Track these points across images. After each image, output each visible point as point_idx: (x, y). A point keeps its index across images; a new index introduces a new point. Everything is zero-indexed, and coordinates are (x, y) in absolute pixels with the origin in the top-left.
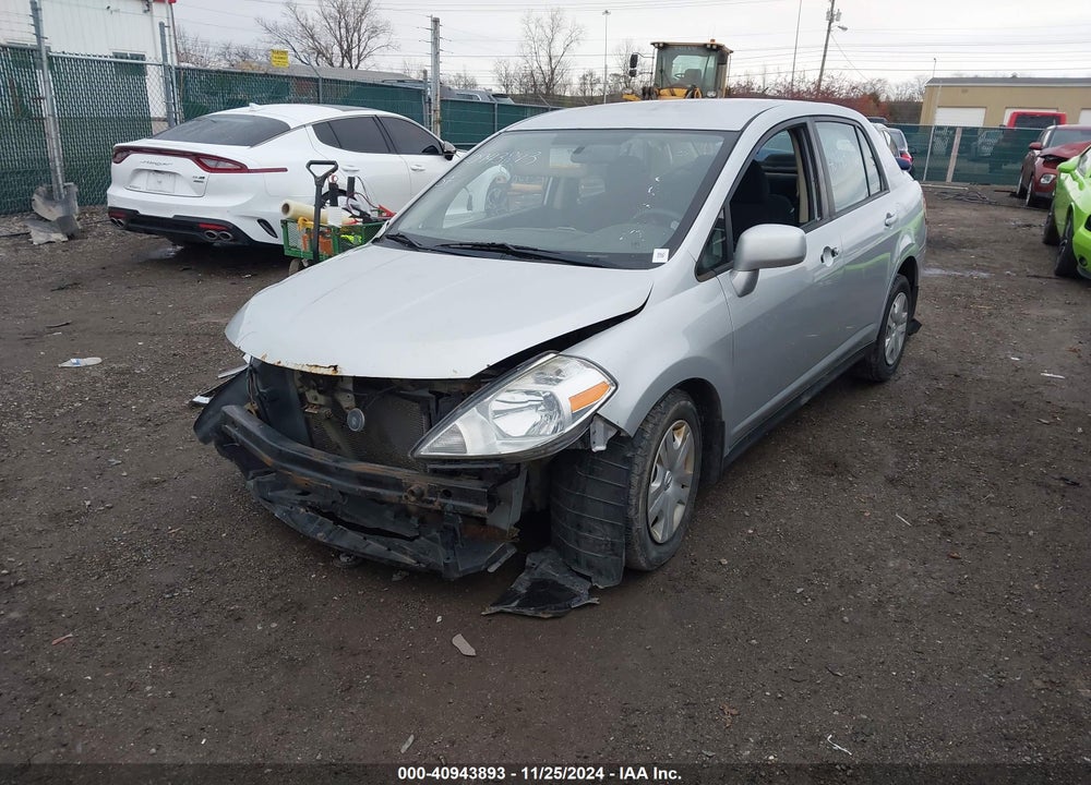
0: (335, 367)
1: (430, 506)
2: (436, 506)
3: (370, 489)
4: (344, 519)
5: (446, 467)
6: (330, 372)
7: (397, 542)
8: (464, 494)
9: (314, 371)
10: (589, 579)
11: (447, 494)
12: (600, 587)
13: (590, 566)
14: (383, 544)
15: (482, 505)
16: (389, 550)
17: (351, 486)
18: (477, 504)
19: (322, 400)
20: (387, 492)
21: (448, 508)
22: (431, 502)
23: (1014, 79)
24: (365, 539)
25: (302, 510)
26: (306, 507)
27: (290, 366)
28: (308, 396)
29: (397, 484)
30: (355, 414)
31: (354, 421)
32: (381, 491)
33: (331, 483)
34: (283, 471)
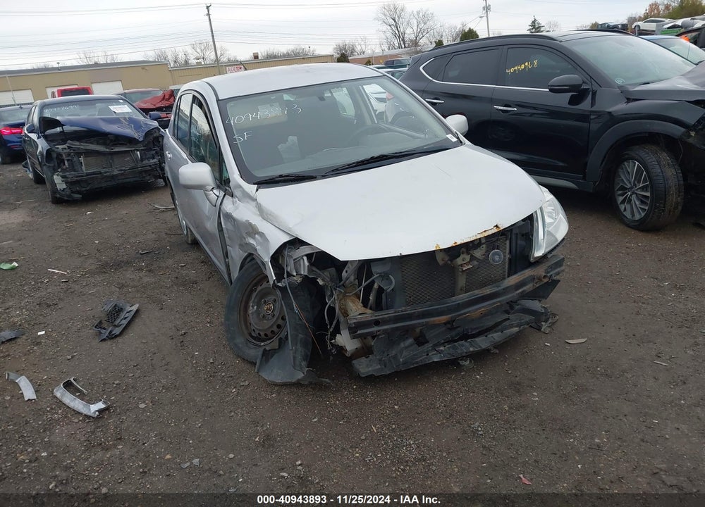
0: (497, 226)
4: (476, 332)
6: (495, 230)
7: (507, 323)
9: (486, 234)
14: (498, 331)
16: (502, 332)
17: (511, 295)
19: (467, 258)
20: (528, 286)
24: (486, 336)
25: (442, 348)
26: (443, 344)
27: (465, 241)
28: (459, 261)
29: (532, 279)
30: (496, 254)
31: (497, 258)
32: (525, 288)
33: (499, 302)
34: (462, 317)
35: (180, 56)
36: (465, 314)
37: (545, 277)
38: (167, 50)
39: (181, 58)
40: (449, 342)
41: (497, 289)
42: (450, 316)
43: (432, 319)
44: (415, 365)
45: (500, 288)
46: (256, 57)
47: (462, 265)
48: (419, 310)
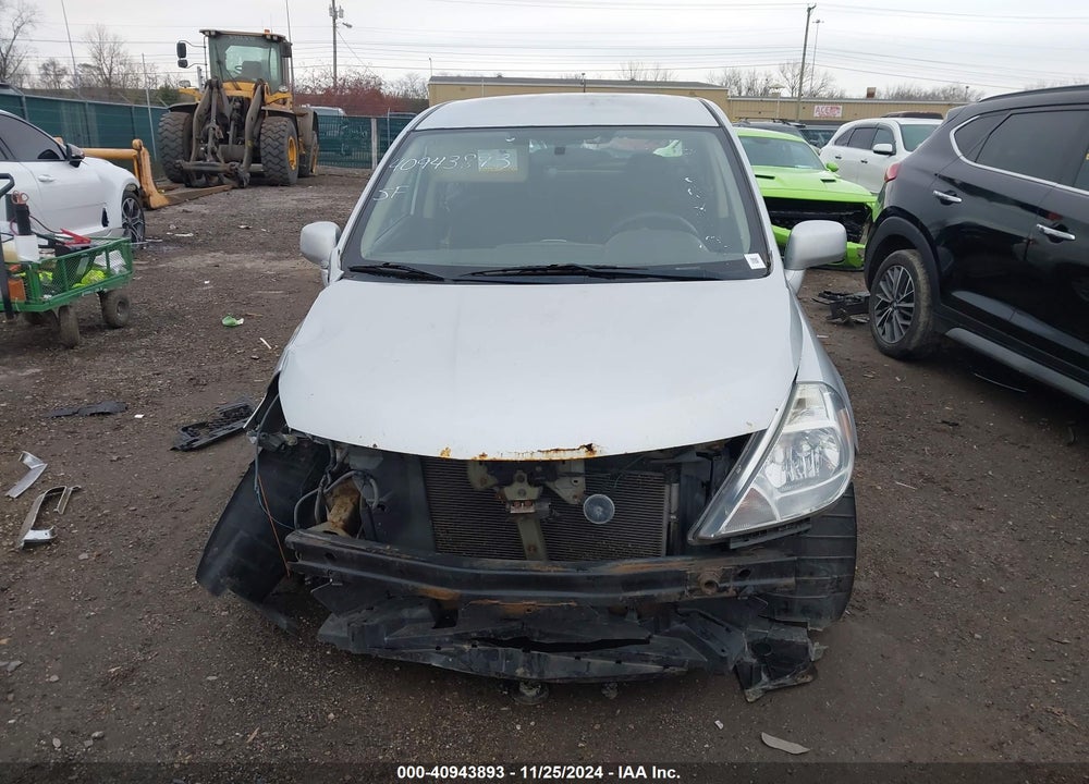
0: (589, 448)
1: (725, 594)
2: (732, 592)
3: (638, 593)
4: (546, 641)
5: (752, 542)
6: (583, 454)
7: (633, 649)
8: (766, 570)
9: (555, 457)
10: (804, 625)
11: (744, 573)
12: (819, 630)
13: (805, 610)
14: (609, 657)
15: (791, 577)
16: (619, 662)
17: (611, 595)
18: (782, 577)
19: (533, 492)
20: (663, 592)
21: (750, 591)
22: (725, 589)
23: (500, 78)
24: (578, 658)
25: (467, 647)
26: (472, 641)
27: (505, 458)
28: (511, 492)
29: (678, 578)
30: (600, 503)
31: (598, 511)
32: (655, 592)
33: (575, 599)
34: (480, 602)
35: (759, 82)
36: (490, 598)
37: (710, 584)
38: (743, 69)
39: (760, 85)
40: (485, 640)
41: (573, 573)
42: (458, 591)
43: (425, 586)
44: (400, 659)
45: (581, 573)
46: (871, 94)
47: (513, 503)
48: (404, 560)
